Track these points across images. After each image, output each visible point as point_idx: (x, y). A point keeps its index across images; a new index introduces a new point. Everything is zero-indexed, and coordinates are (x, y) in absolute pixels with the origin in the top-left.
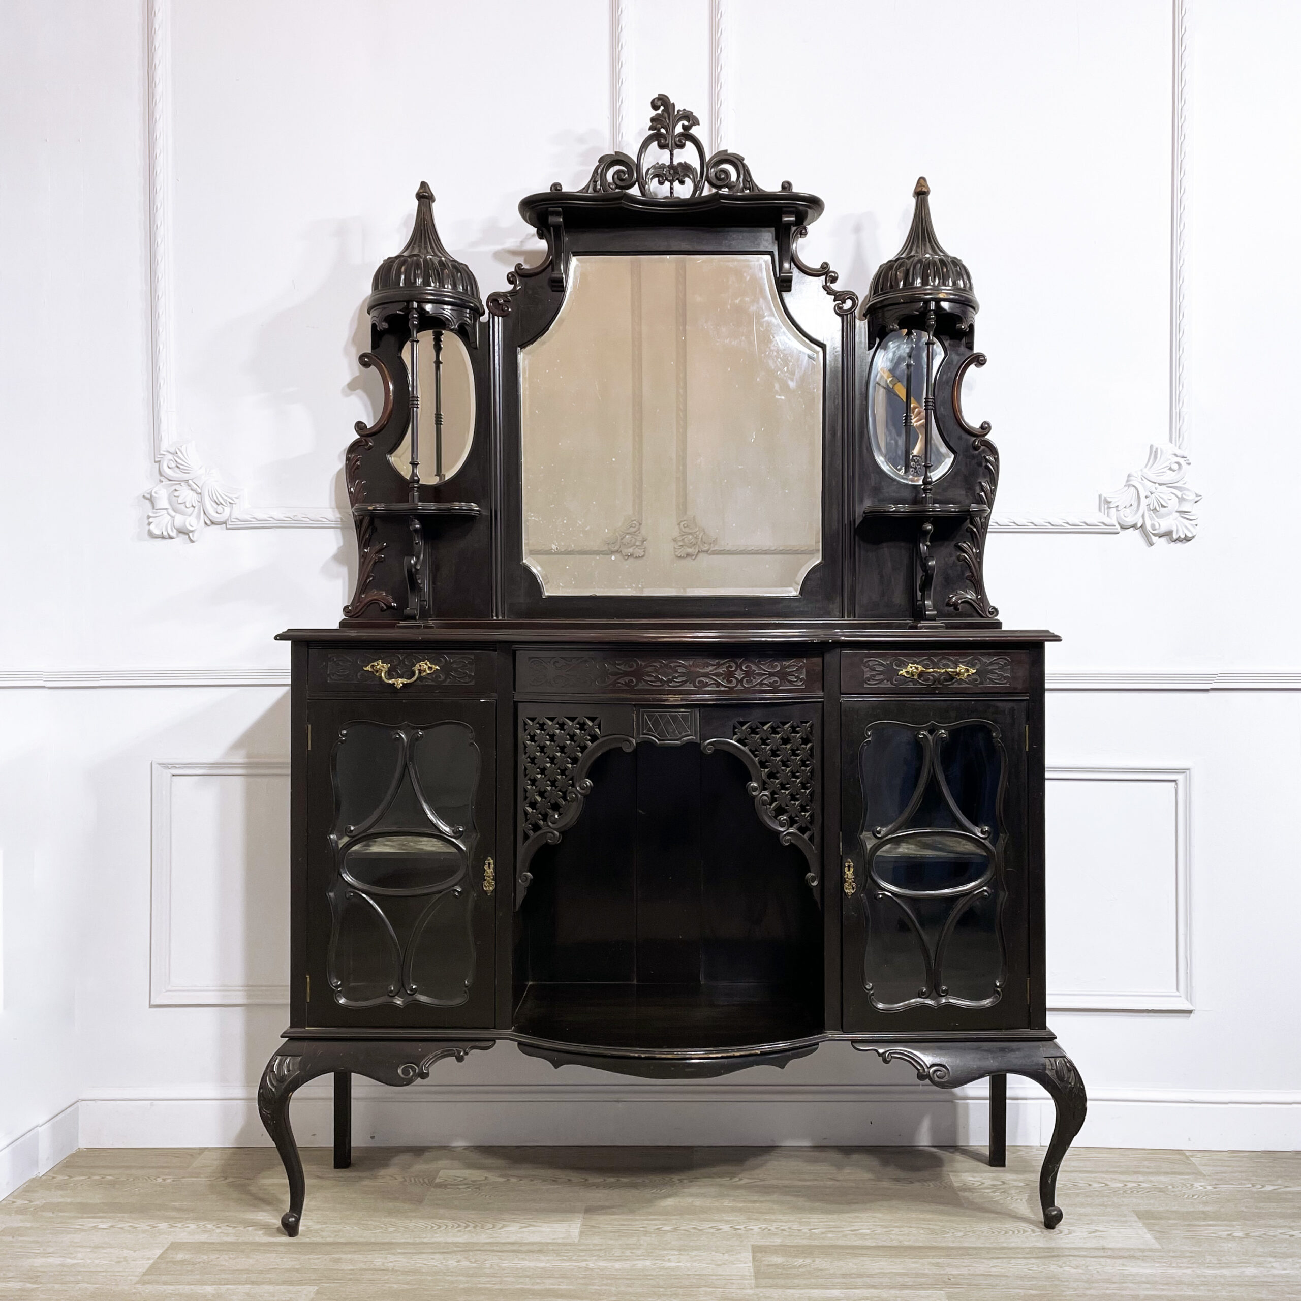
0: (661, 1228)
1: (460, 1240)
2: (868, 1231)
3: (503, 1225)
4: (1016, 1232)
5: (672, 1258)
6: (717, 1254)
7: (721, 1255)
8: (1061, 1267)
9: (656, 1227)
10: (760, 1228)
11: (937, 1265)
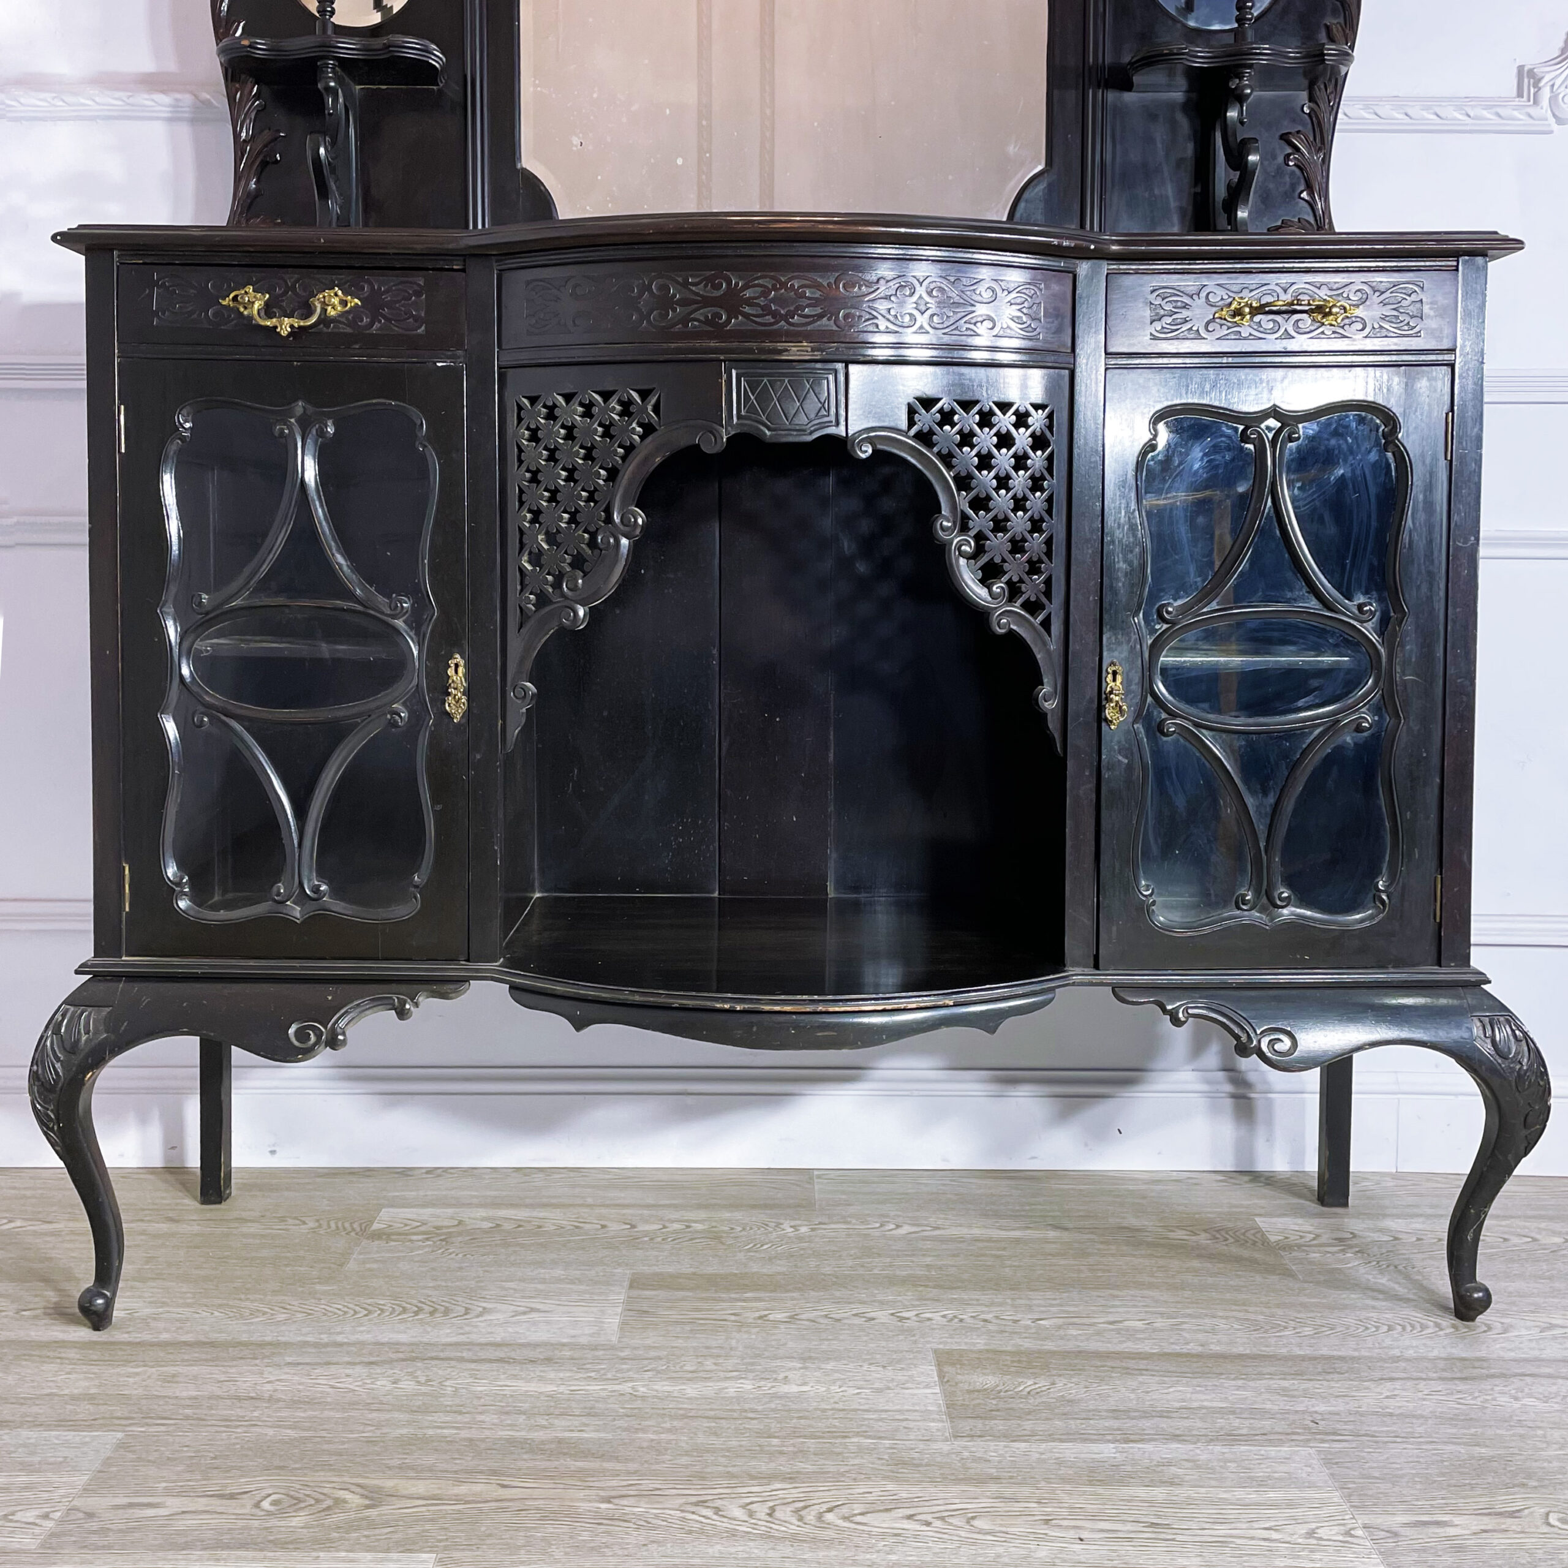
0: (766, 1316)
1: (403, 1338)
2: (1139, 1325)
3: (484, 1308)
4: (1409, 1328)
5: (790, 1375)
6: (873, 1368)
7: (880, 1369)
8: (1516, 1399)
9: (757, 1314)
10: (944, 1316)
11: (1285, 1392)
